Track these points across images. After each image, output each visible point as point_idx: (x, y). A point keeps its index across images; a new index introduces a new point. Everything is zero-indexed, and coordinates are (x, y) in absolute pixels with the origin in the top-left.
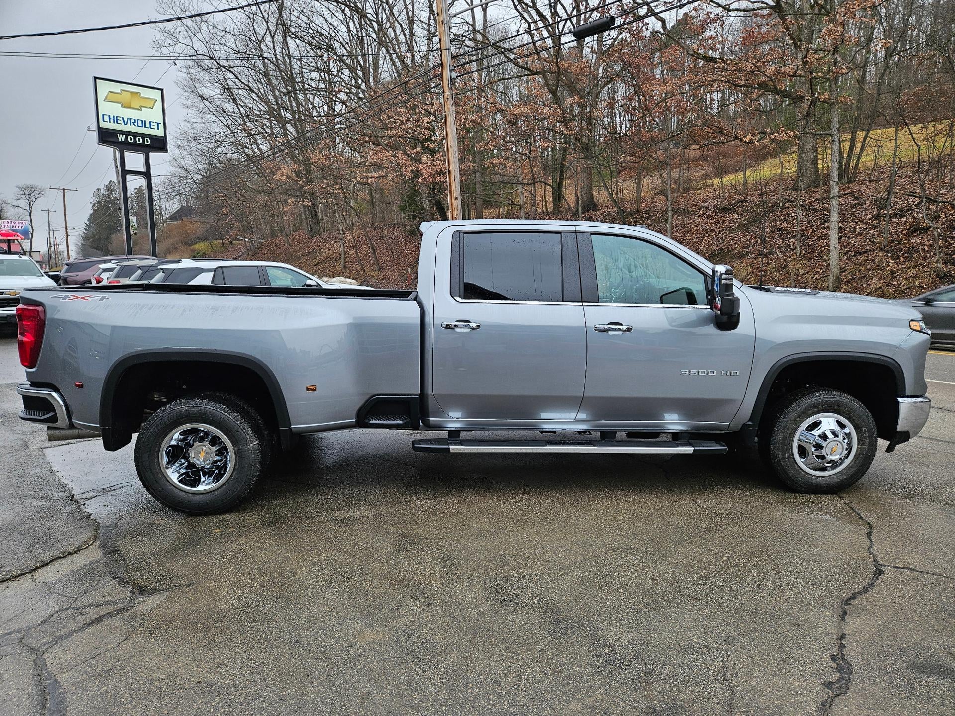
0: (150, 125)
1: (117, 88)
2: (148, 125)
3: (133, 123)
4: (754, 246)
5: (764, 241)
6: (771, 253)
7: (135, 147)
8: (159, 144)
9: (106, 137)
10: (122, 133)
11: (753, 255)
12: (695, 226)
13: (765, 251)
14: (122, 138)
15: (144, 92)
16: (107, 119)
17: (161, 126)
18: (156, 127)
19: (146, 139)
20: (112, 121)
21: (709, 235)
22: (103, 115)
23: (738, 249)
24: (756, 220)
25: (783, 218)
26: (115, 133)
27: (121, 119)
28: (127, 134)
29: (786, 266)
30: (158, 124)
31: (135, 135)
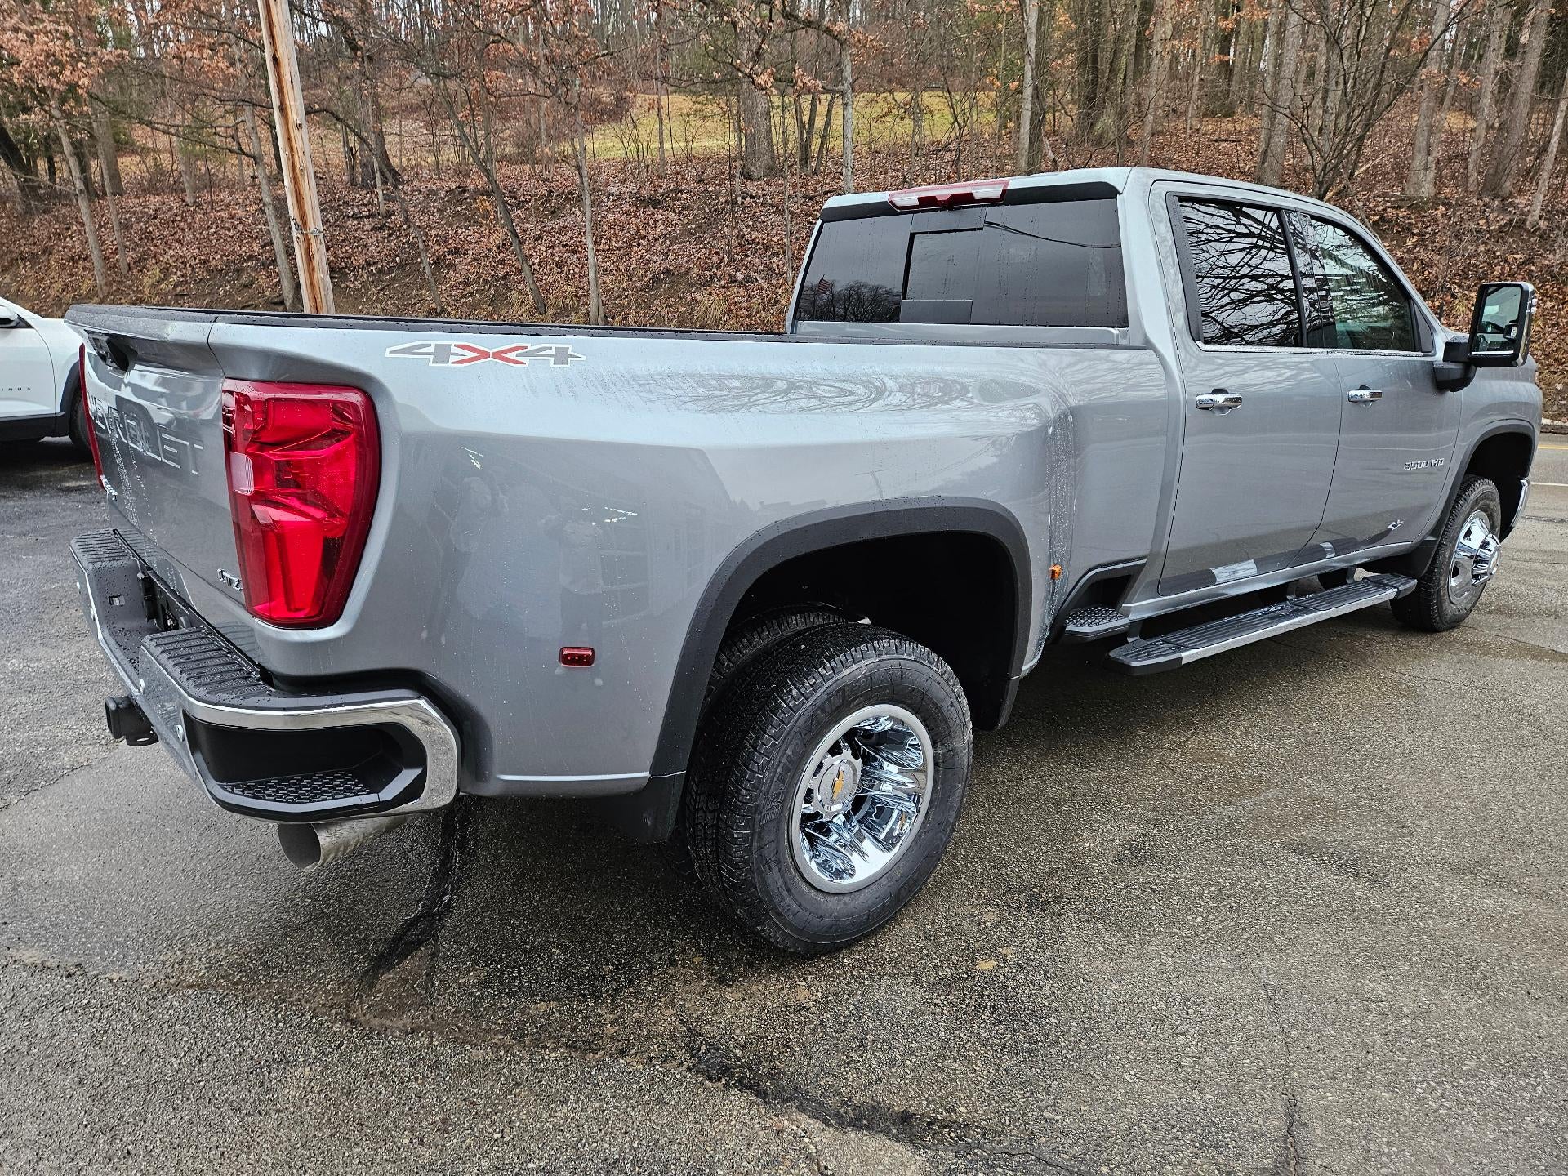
4: (718, 267)
5: (732, 260)
6: (748, 279)
11: (722, 282)
12: (610, 228)
13: (739, 276)
21: (639, 245)
23: (695, 270)
24: (709, 224)
25: (751, 223)
29: (777, 302)
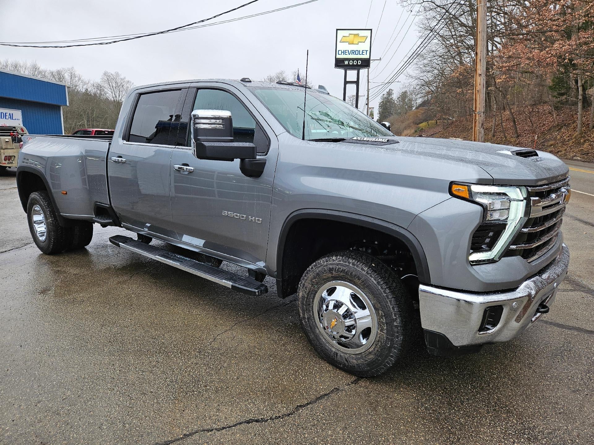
0: (362, 52)
1: (346, 33)
2: (361, 53)
3: (353, 53)
7: (352, 67)
8: (366, 63)
9: (339, 63)
10: (347, 59)
14: (346, 63)
15: (362, 33)
16: (340, 52)
17: (368, 52)
18: (365, 53)
19: (359, 61)
20: (343, 53)
22: (339, 51)
26: (343, 60)
27: (347, 51)
28: (349, 60)
30: (367, 51)
31: (353, 60)
